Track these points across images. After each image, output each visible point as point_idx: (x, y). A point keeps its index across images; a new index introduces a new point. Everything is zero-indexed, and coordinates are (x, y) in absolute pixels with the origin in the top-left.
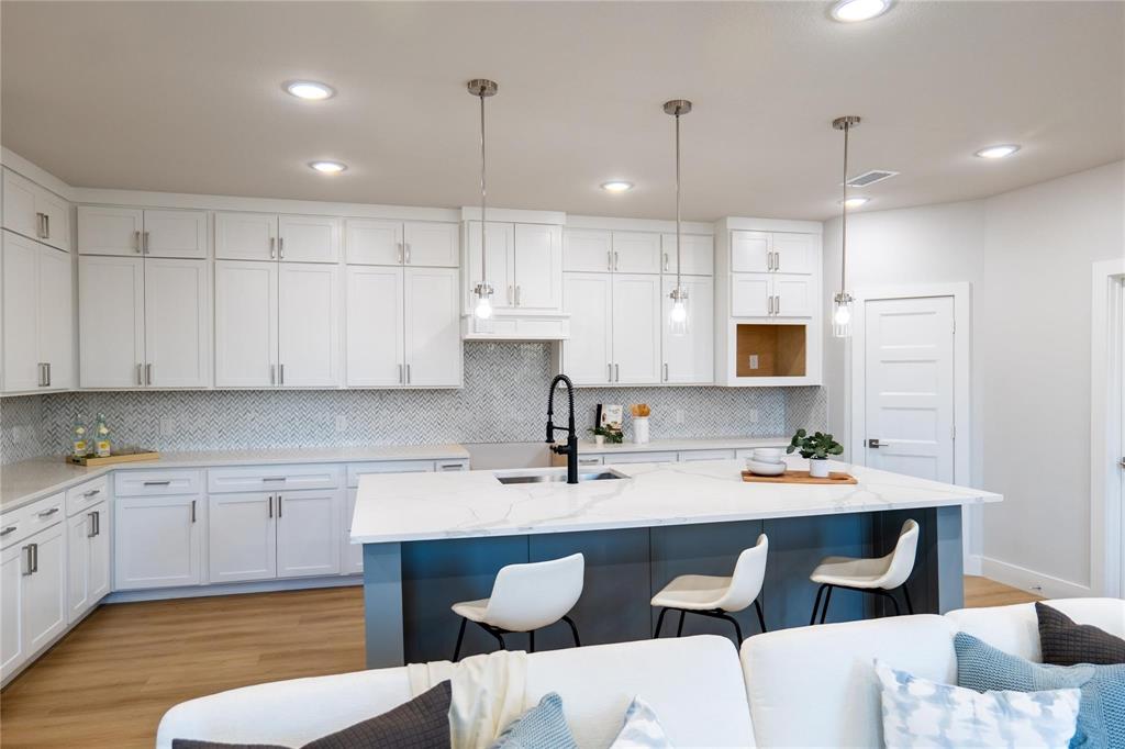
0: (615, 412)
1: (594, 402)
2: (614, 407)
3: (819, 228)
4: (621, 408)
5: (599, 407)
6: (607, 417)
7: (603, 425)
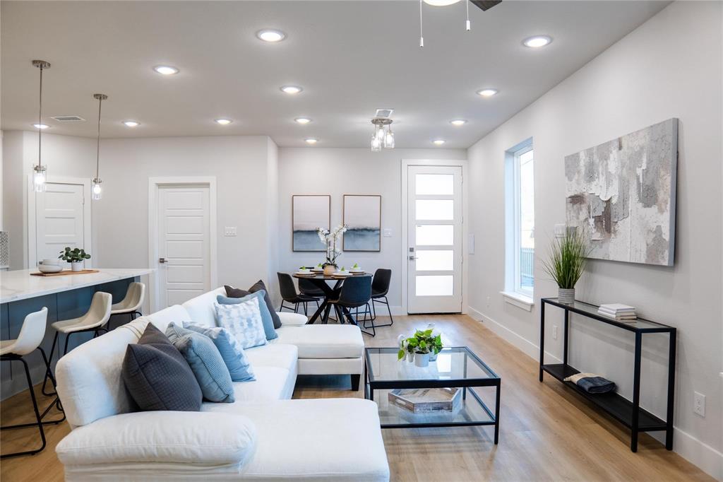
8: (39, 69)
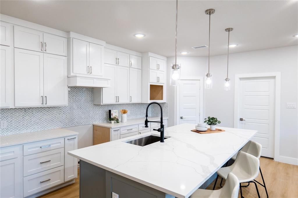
0: (116, 112)
1: (107, 109)
2: (115, 111)
3: (166, 59)
4: (117, 111)
5: (110, 111)
6: (113, 114)
7: (112, 117)
8: (209, 15)
